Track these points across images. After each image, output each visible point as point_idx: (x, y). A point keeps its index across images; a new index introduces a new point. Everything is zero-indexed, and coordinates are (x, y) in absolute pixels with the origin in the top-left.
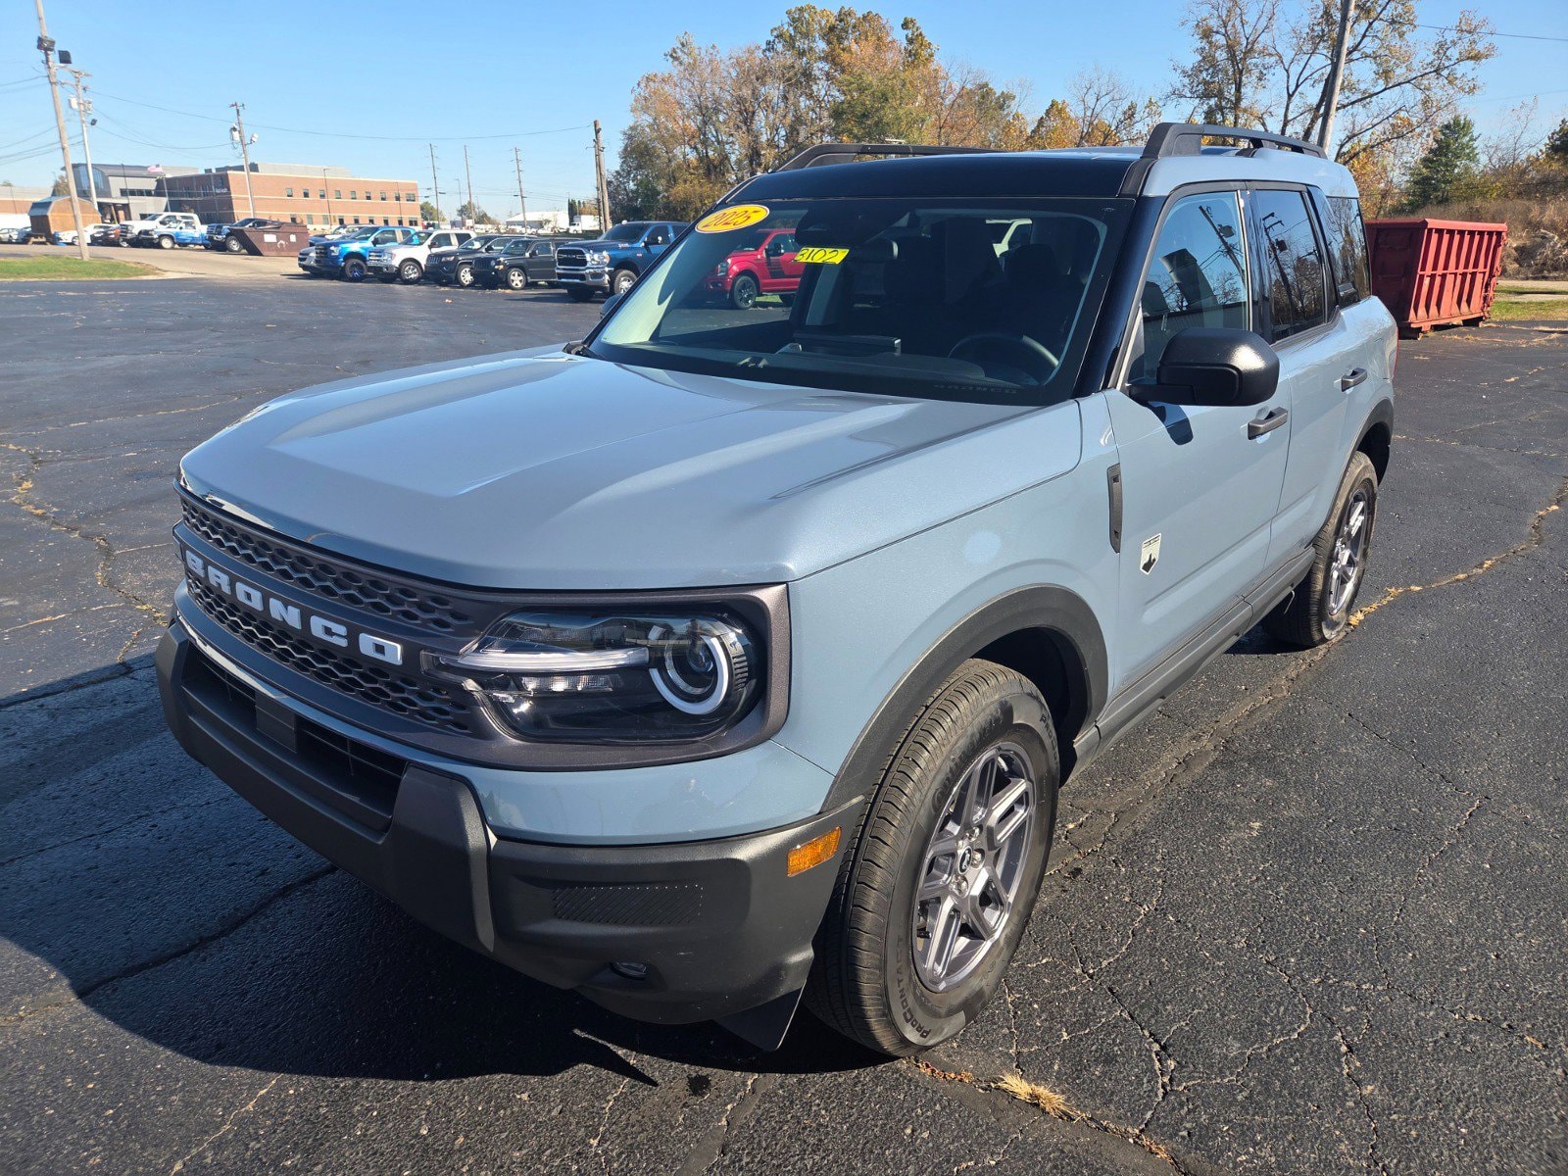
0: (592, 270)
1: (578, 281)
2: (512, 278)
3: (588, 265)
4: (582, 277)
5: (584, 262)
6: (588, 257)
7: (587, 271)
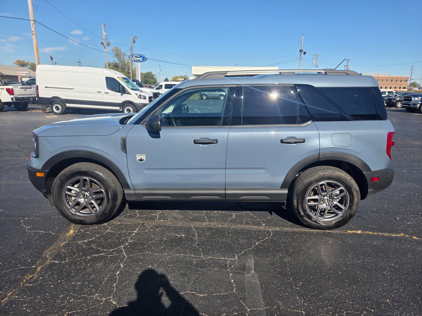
0: (413, 103)
1: (408, 106)
2: (398, 104)
3: (412, 101)
4: (409, 105)
5: (411, 100)
6: (413, 99)
7: (412, 103)
